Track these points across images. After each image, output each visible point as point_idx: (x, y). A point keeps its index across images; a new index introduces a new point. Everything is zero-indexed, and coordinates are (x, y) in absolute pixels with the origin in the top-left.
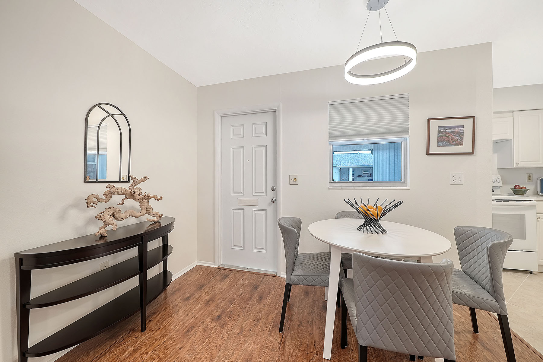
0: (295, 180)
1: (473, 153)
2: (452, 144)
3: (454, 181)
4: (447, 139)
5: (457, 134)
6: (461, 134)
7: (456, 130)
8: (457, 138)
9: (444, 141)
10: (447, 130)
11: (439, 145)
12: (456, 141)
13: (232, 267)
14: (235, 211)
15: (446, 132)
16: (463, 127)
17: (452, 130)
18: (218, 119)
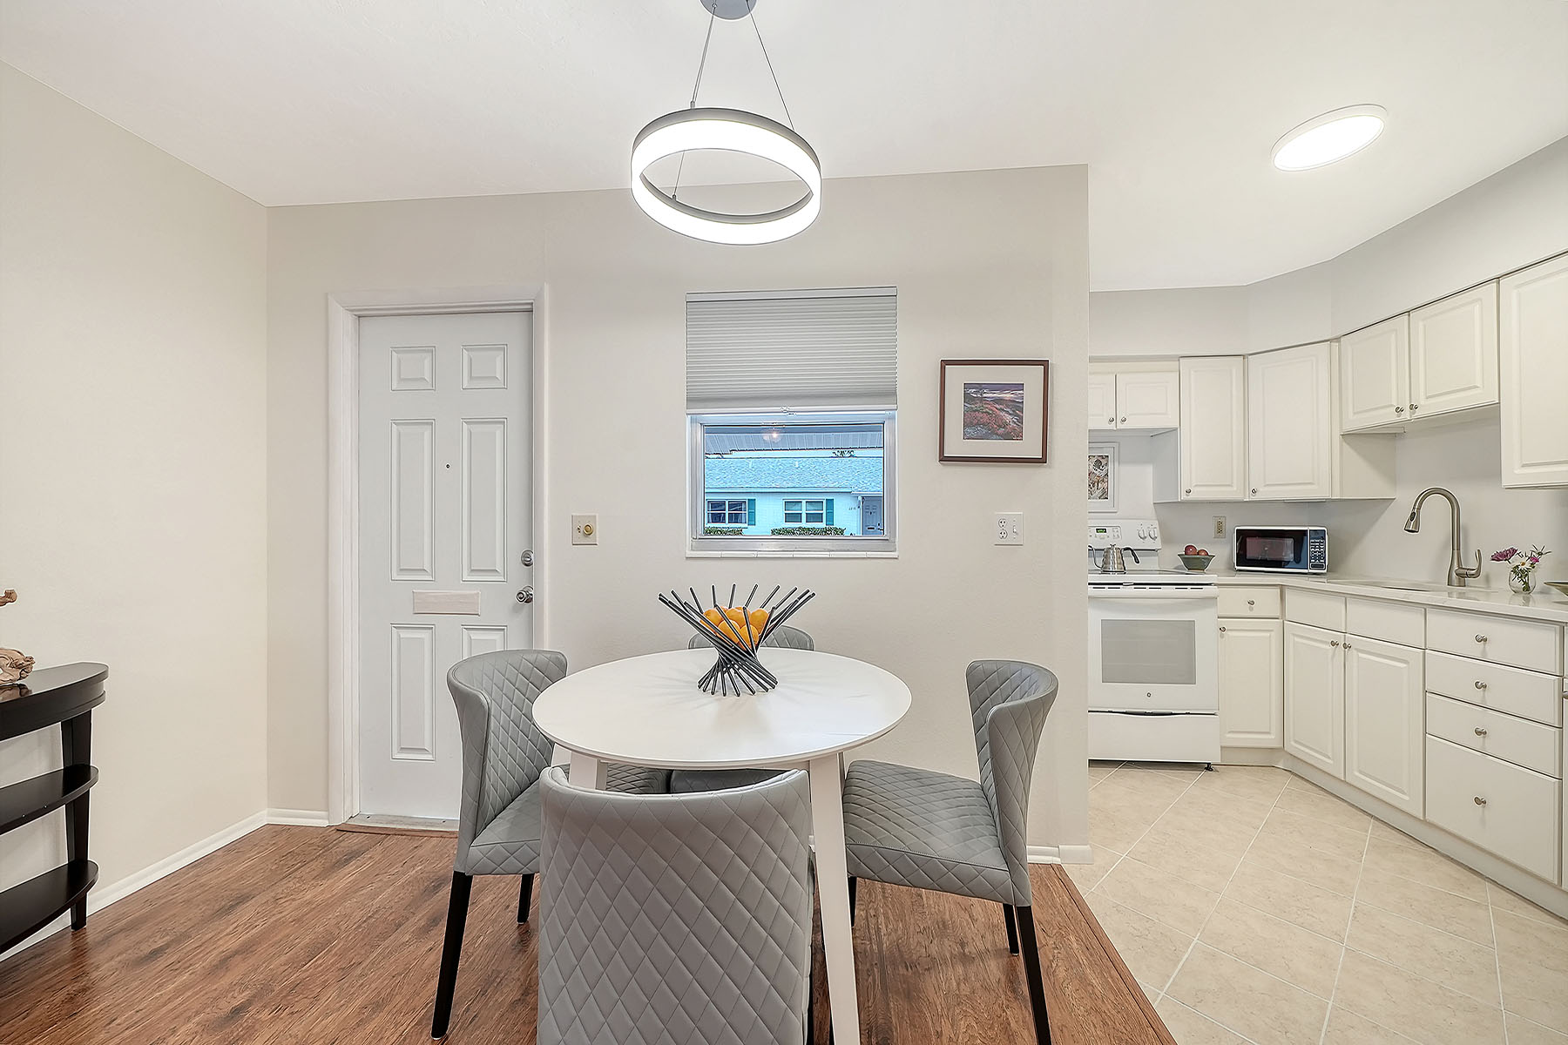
0: (588, 531)
1: (1043, 460)
2: (997, 434)
3: (1004, 534)
4: (986, 418)
5: (1007, 406)
6: (1017, 407)
7: (1007, 396)
8: (1008, 418)
9: (978, 424)
10: (985, 395)
11: (966, 437)
12: (1005, 425)
13: (392, 822)
14: (404, 634)
15: (982, 399)
16: (1020, 387)
17: (997, 395)
18: (343, 323)
